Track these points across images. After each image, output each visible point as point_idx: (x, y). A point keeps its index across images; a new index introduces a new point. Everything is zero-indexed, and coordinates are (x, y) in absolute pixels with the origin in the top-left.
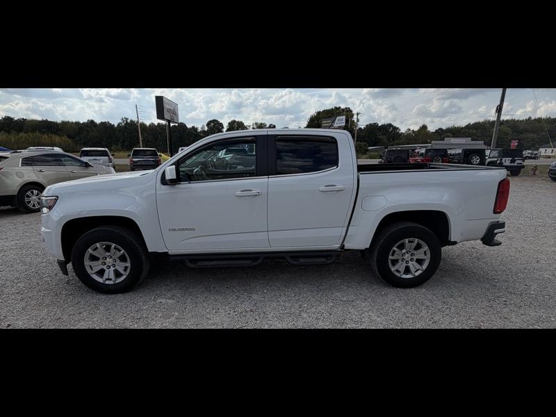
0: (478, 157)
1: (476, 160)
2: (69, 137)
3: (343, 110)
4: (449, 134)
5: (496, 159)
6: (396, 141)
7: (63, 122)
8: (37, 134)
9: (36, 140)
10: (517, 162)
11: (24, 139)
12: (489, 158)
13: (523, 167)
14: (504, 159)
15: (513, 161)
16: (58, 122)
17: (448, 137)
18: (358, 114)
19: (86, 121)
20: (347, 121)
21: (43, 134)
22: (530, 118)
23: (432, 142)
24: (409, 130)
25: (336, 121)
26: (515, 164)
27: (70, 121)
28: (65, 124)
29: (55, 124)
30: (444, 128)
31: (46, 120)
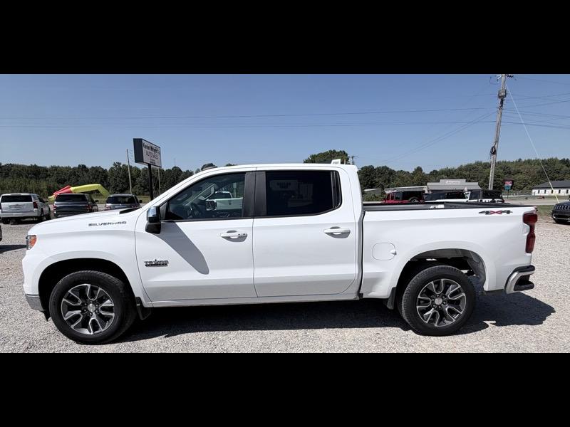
3: (338, 153)
4: (443, 176)
8: (24, 179)
16: (48, 167)
17: (443, 178)
18: (353, 157)
19: (77, 166)
21: (32, 179)
22: (520, 160)
23: (428, 184)
27: (60, 166)
28: (55, 169)
29: (45, 170)
30: (438, 170)
31: (35, 165)
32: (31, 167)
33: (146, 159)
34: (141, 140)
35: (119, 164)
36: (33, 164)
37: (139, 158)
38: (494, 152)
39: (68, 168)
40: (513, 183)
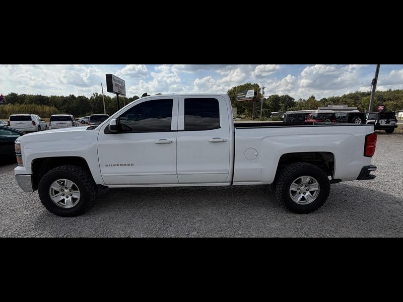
0: (360, 119)
1: (359, 121)
2: (56, 107)
3: (253, 85)
4: (331, 102)
5: (374, 121)
6: (292, 108)
7: (52, 96)
8: (33, 105)
9: (33, 109)
10: (391, 123)
11: (24, 108)
12: (368, 120)
13: (396, 126)
14: (380, 121)
15: (387, 122)
16: (49, 96)
17: (330, 104)
18: (263, 88)
19: (69, 96)
20: (255, 93)
21: (38, 105)
22: (390, 90)
23: (319, 108)
24: (301, 99)
25: (247, 94)
26: (390, 124)
27: (57, 96)
28: (53, 98)
29: (47, 98)
30: (327, 98)
31: (40, 95)
32: (38, 96)
33: (115, 89)
34: (111, 75)
35: (97, 94)
36: (39, 95)
37: (110, 89)
38: (374, 83)
39: (62, 97)
40: (384, 108)
